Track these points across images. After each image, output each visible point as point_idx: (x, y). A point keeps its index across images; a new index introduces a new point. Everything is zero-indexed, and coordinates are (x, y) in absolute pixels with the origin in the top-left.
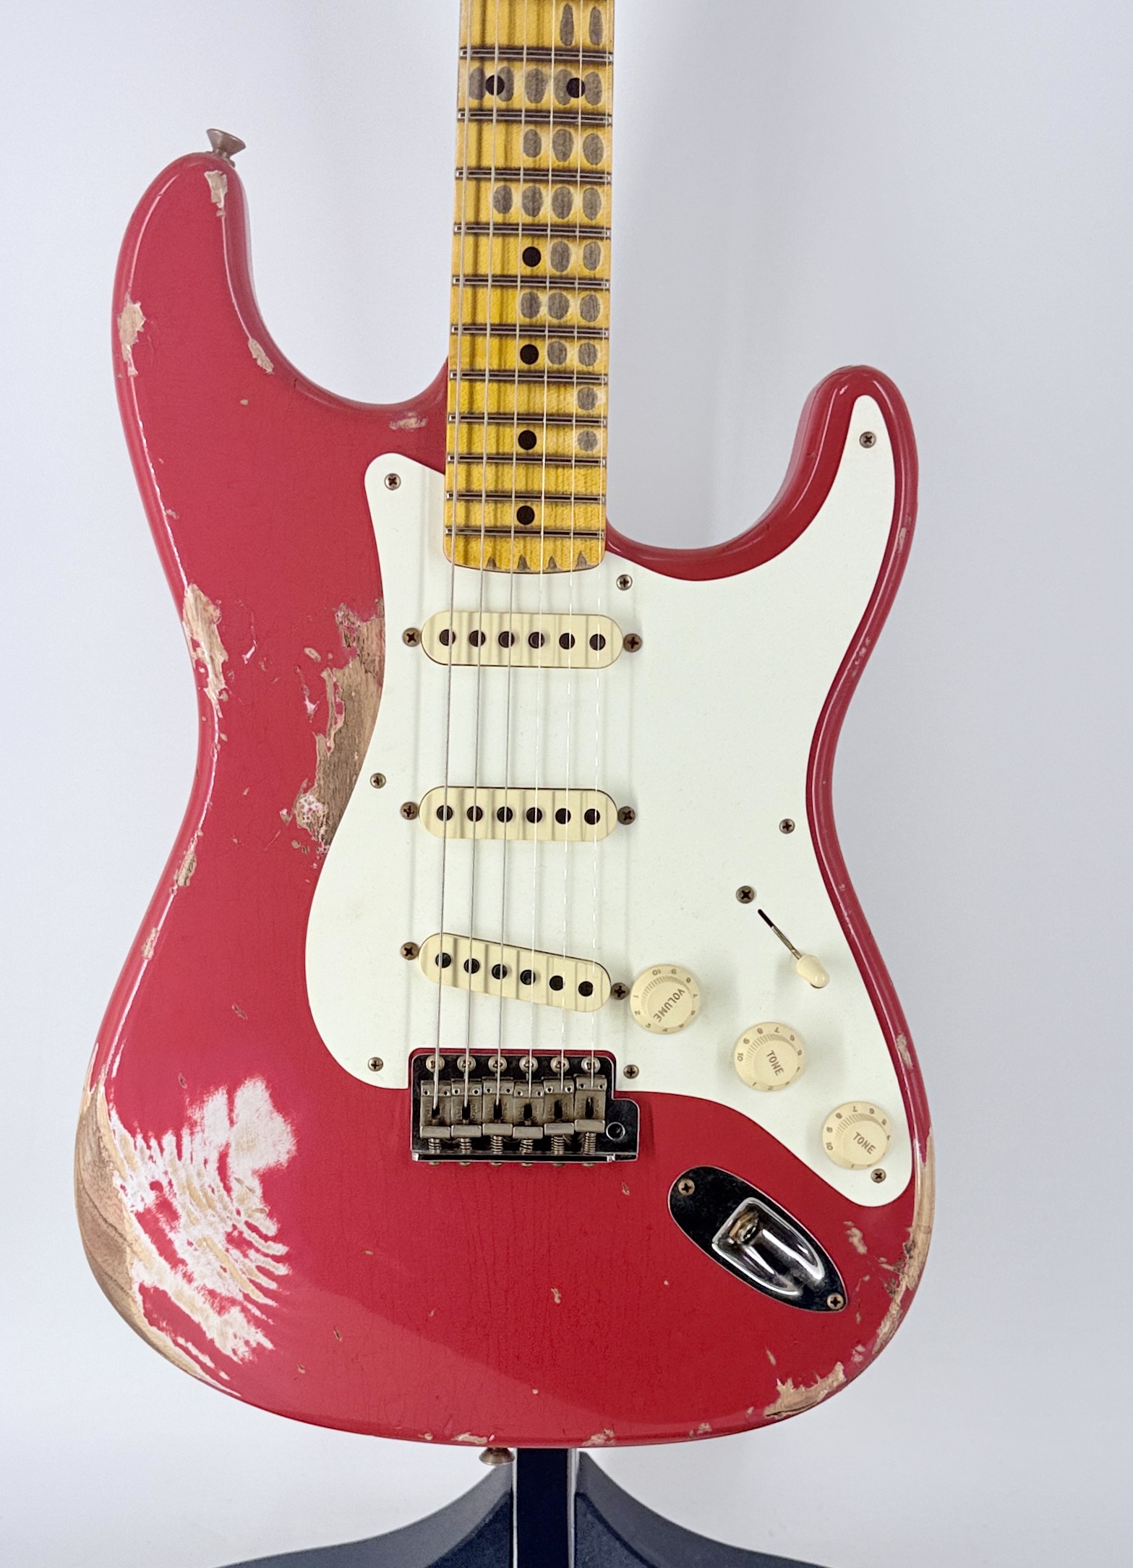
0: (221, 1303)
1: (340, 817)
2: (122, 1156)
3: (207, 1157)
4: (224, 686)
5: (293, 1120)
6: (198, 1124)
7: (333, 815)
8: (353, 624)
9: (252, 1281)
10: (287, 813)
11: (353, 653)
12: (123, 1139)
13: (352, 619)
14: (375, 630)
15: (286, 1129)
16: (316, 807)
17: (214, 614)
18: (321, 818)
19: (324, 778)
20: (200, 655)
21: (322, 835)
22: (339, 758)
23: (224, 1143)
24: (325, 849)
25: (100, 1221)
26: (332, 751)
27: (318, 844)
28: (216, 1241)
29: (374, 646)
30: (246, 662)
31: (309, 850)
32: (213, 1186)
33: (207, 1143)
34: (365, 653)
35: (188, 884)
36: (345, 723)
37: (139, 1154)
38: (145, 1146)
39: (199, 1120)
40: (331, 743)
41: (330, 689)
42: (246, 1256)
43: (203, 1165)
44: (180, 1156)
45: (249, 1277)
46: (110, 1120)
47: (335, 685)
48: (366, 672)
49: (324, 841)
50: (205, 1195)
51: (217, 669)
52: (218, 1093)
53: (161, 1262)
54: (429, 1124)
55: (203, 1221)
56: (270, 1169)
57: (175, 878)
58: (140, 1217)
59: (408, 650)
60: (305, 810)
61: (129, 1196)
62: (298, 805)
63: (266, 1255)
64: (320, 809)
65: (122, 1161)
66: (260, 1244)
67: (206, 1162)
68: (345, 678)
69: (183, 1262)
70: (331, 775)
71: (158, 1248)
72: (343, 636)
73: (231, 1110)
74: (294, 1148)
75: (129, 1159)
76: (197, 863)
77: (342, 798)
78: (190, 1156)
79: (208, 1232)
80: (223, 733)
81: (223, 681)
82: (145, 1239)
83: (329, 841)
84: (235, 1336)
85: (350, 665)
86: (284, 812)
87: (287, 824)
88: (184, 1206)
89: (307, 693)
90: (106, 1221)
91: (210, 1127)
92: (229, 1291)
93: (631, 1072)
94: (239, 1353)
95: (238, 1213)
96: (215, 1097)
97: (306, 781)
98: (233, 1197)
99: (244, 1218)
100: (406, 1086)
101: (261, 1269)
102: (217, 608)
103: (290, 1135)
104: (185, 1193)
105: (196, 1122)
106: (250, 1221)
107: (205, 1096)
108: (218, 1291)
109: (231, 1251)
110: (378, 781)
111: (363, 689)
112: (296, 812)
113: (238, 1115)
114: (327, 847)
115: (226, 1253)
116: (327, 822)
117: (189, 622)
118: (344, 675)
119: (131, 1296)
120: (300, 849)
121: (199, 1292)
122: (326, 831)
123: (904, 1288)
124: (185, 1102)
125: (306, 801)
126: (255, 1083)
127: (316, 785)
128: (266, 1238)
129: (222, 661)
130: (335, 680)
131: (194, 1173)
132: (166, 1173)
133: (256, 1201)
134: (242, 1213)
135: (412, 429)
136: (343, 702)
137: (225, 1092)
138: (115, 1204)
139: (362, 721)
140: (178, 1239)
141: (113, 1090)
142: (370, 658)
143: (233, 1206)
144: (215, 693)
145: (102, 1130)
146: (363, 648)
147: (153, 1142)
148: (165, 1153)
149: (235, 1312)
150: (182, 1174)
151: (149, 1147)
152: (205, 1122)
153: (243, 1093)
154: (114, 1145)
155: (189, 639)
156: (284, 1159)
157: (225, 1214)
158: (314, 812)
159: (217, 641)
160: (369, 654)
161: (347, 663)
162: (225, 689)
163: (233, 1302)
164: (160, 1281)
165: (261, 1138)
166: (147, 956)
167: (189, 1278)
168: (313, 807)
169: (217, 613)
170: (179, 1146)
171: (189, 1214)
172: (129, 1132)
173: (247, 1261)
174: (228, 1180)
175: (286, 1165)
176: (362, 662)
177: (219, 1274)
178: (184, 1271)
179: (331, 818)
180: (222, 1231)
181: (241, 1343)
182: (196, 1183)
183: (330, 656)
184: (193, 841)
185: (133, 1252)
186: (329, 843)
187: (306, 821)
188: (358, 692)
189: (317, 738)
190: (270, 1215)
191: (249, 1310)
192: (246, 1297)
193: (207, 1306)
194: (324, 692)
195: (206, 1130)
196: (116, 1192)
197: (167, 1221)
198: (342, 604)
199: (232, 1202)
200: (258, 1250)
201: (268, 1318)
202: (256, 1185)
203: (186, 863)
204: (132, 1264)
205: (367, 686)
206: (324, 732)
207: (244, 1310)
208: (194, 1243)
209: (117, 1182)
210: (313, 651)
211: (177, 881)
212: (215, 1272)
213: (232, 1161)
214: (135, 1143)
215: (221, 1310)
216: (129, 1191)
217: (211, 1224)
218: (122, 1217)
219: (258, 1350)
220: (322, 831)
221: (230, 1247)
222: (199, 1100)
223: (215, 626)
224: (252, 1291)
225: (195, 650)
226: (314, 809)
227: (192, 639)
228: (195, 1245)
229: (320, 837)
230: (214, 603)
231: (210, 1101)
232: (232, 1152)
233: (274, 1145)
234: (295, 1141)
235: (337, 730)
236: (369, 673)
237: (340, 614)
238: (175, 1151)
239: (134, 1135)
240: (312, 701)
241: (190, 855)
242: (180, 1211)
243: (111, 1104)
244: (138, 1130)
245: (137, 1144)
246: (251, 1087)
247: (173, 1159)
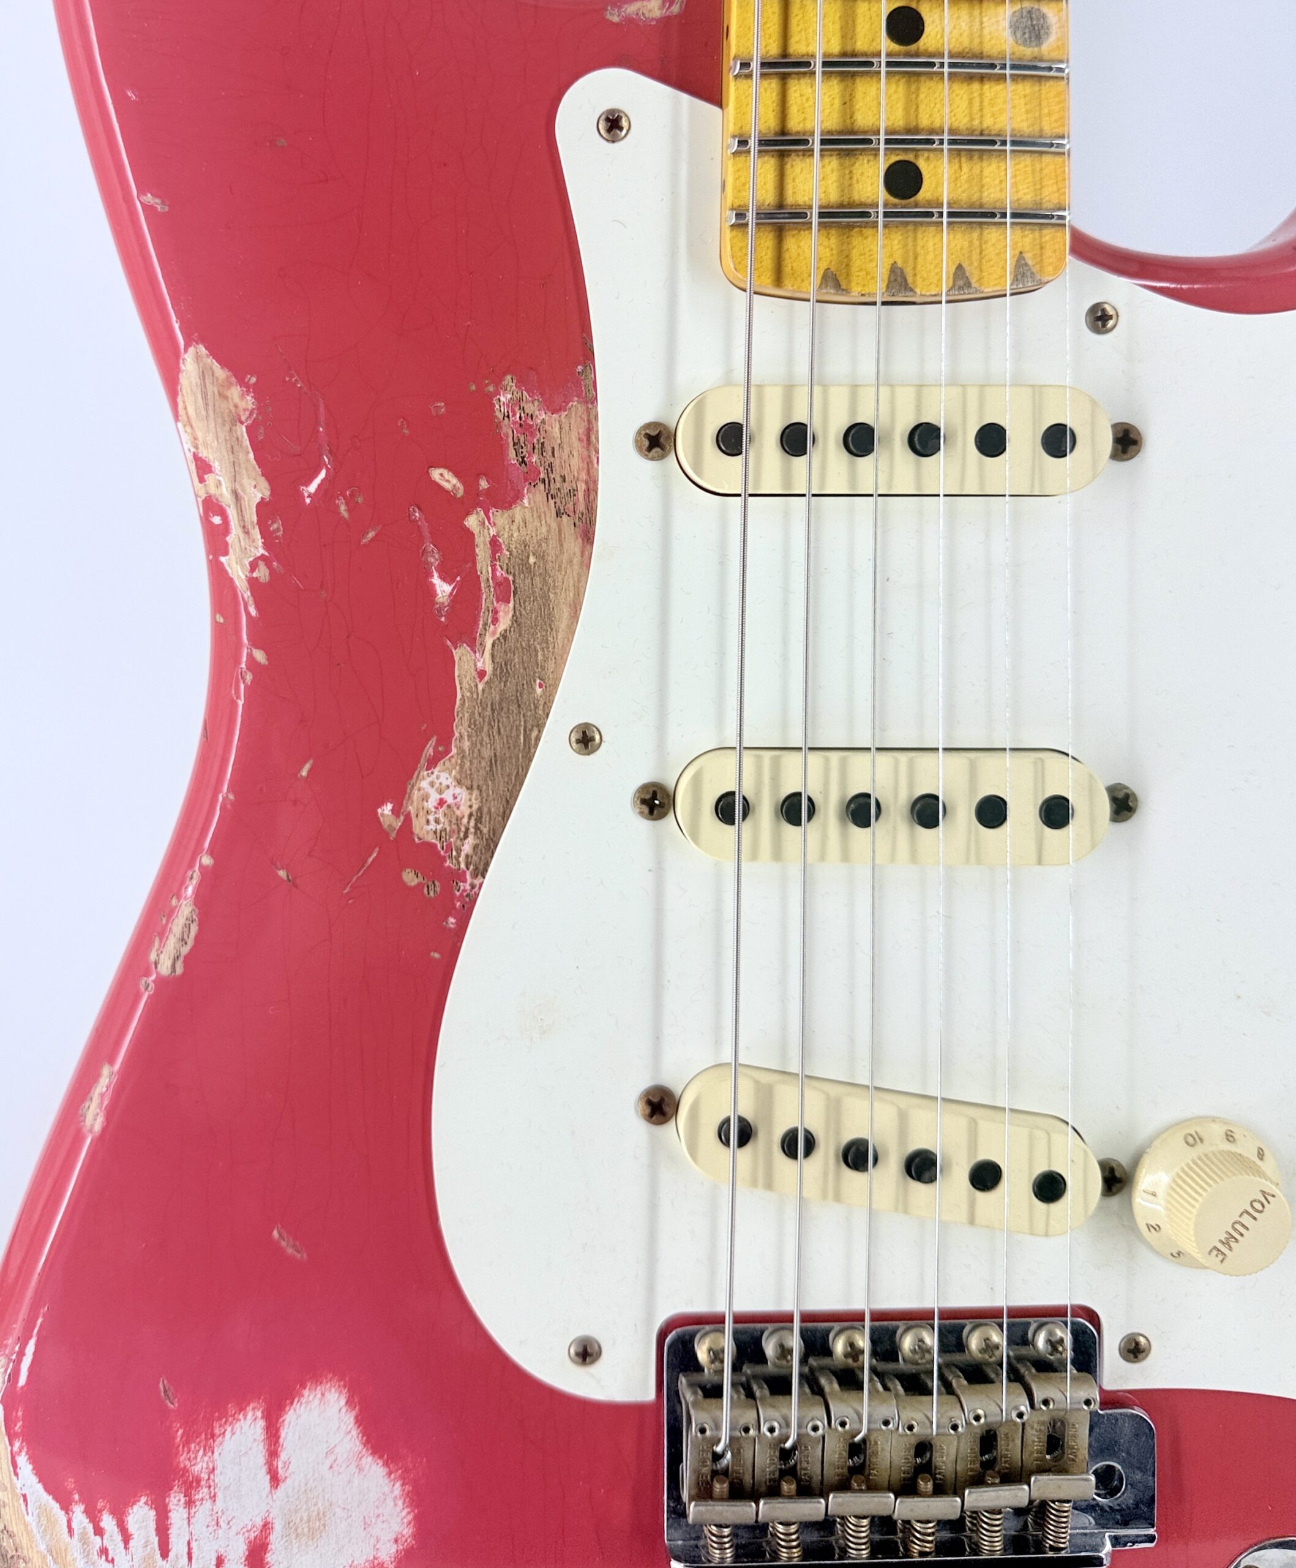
1: (505, 816)
2: (41, 1548)
3: (222, 1551)
4: (261, 551)
5: (406, 1471)
6: (203, 1483)
7: (489, 812)
8: (532, 413)
10: (393, 811)
11: (532, 477)
12: (43, 1509)
13: (530, 408)
14: (577, 429)
15: (392, 1491)
17: (242, 405)
18: (465, 820)
19: (469, 737)
20: (213, 490)
21: (467, 856)
22: (502, 692)
23: (259, 1523)
24: (473, 886)
26: (486, 678)
27: (460, 876)
29: (575, 462)
30: (308, 501)
31: (438, 889)
33: (222, 1523)
34: (556, 476)
35: (179, 970)
36: (515, 619)
37: (79, 1545)
38: (90, 1528)
39: (204, 1476)
40: (485, 662)
41: (482, 553)
44: (165, 1552)
46: (16, 1474)
47: (494, 543)
48: (559, 514)
49: (471, 867)
51: (247, 517)
52: (245, 1418)
54: (704, 1493)
57: (153, 957)
59: (646, 468)
60: (431, 804)
62: (416, 795)
64: (464, 800)
65: (44, 1558)
67: (220, 1560)
68: (514, 527)
70: (486, 729)
72: (511, 444)
73: (273, 1453)
74: (407, 1531)
75: (58, 1554)
76: (200, 925)
77: (509, 775)
78: (186, 1550)
80: (257, 648)
81: (260, 542)
83: (481, 868)
85: (526, 501)
86: (387, 809)
87: (393, 835)
89: (434, 559)
91: (227, 1488)
93: (1134, 1350)
96: (238, 1425)
97: (433, 741)
100: (650, 1395)
102: (248, 392)
103: (400, 1503)
105: (198, 1480)
107: (216, 1425)
110: (586, 739)
111: (551, 548)
112: (412, 809)
113: (287, 1464)
114: (477, 882)
116: (476, 828)
117: (189, 423)
118: (513, 522)
120: (419, 886)
122: (475, 847)
124: (174, 1438)
125: (432, 784)
126: (323, 1395)
127: (454, 751)
129: (258, 499)
130: (493, 532)
135: (652, 19)
136: (511, 578)
137: (259, 1414)
139: (550, 615)
141: (20, 1413)
142: (566, 487)
144: (242, 566)
145: (1, 1495)
146: (551, 465)
147: (108, 1522)
148: (132, 1543)
151: (99, 1531)
152: (218, 1478)
153: (299, 1417)
154: (26, 1525)
155: (190, 456)
158: (449, 806)
159: (248, 460)
160: (564, 476)
161: (518, 497)
162: (262, 557)
165: (338, 1510)
166: (92, 1126)
168: (448, 796)
169: (249, 402)
170: (163, 1530)
172: (57, 1499)
175: (391, 1566)
176: (550, 496)
179: (485, 818)
183: (484, 484)
184: (191, 878)
186: (481, 871)
187: (433, 826)
188: (541, 557)
189: (457, 654)
194: (471, 557)
195: (220, 1496)
198: (509, 377)
203: (177, 926)
205: (561, 543)
206: (473, 643)
210: (448, 475)
211: (156, 964)
213: (273, 1558)
214: (69, 1522)
220: (467, 848)
223: (244, 429)
225: (202, 480)
226: (450, 800)
227: (196, 458)
229: (462, 859)
230: (242, 382)
231: (228, 1434)
232: (275, 1538)
233: (366, 1525)
234: (410, 1517)
235: (498, 635)
236: (565, 517)
237: (506, 398)
238: (155, 1540)
239: (66, 1507)
240: (446, 578)
241: (185, 909)
243: (17, 1444)
244: (76, 1497)
245: (74, 1525)
246: (317, 1401)
247: (151, 1557)
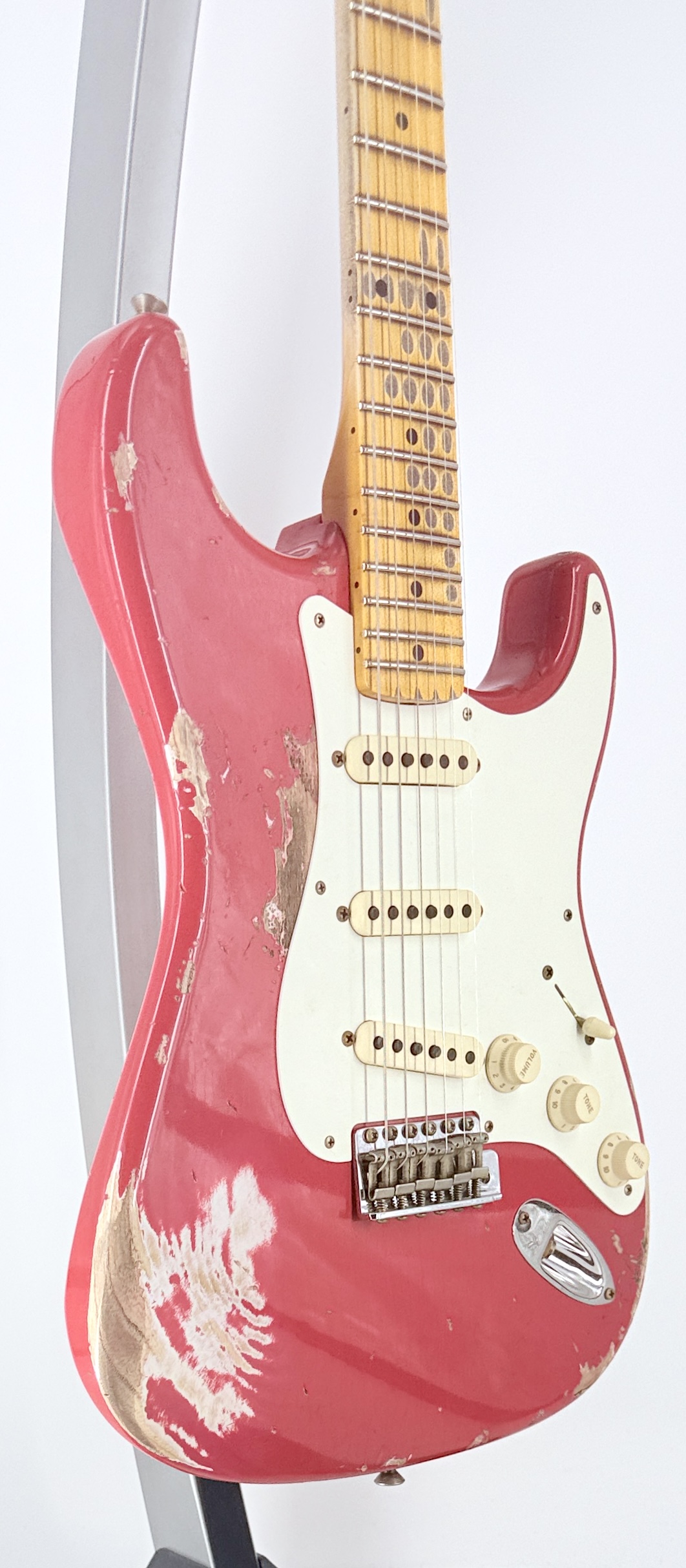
0: (215, 1380)
1: (295, 923)
2: (148, 1254)
3: (213, 1245)
4: (208, 804)
5: (275, 1202)
6: (207, 1215)
7: (289, 920)
8: (296, 747)
9: (244, 1355)
10: (259, 920)
11: (297, 774)
12: (149, 1235)
13: (295, 743)
14: (311, 752)
15: (270, 1212)
16: (278, 914)
17: (200, 737)
18: (281, 924)
19: (281, 887)
21: (283, 940)
22: (290, 869)
23: (226, 1230)
24: (286, 953)
25: (125, 1322)
26: (285, 862)
27: (280, 948)
28: (219, 1323)
29: (311, 767)
30: (223, 782)
31: (274, 953)
32: (218, 1271)
33: (214, 1232)
34: (304, 773)
36: (294, 836)
37: (162, 1251)
38: (167, 1241)
39: (207, 1212)
40: (285, 856)
41: (282, 807)
42: (241, 1332)
43: (211, 1253)
44: (194, 1248)
45: (243, 1352)
46: (140, 1221)
47: (285, 803)
48: (306, 791)
49: (284, 945)
50: (212, 1280)
51: (203, 789)
52: (221, 1183)
53: (173, 1353)
55: (210, 1306)
56: (260, 1249)
57: (178, 986)
58: (160, 1312)
59: (336, 771)
60: (270, 917)
61: (152, 1292)
62: (265, 913)
63: (256, 1328)
64: (279, 914)
65: (149, 1260)
66: (252, 1319)
67: (213, 1249)
68: (292, 796)
69: (190, 1348)
70: (286, 885)
71: (171, 1340)
72: (289, 759)
73: (230, 1200)
74: (275, 1227)
75: (154, 1257)
76: (196, 971)
77: (295, 906)
78: (201, 1246)
79: (213, 1315)
80: (209, 848)
81: (208, 800)
82: (162, 1331)
83: (287, 944)
84: (224, 1412)
85: (295, 784)
86: (256, 919)
88: (195, 1294)
89: (267, 810)
90: (129, 1321)
91: (214, 1217)
92: (225, 1368)
93: (489, 1127)
94: (224, 1429)
95: (237, 1293)
96: (218, 1188)
97: (270, 889)
98: (233, 1279)
99: (241, 1297)
100: (350, 1158)
101: (253, 1343)
102: (201, 732)
103: (272, 1215)
104: (197, 1282)
105: (205, 1213)
106: (246, 1299)
107: (212, 1188)
108: (216, 1370)
109: (229, 1330)
110: (321, 888)
111: (305, 806)
112: (264, 919)
113: (235, 1202)
114: (286, 951)
115: (226, 1333)
116: (285, 928)
118: (291, 793)
119: (137, 1393)
121: (200, 1375)
122: (285, 935)
124: (198, 1196)
125: (270, 909)
126: (246, 1171)
127: (276, 894)
128: (256, 1312)
129: (206, 781)
130: (285, 797)
131: (204, 1262)
132: (183, 1265)
133: (250, 1280)
134: (240, 1293)
135: (328, 576)
136: (291, 818)
137: (226, 1183)
138: (139, 1303)
139: (306, 835)
140: (188, 1327)
141: (142, 1192)
142: (309, 778)
143: (233, 1287)
144: (202, 811)
145: (134, 1232)
146: (303, 769)
147: (174, 1238)
148: (182, 1246)
149: (228, 1389)
150: (195, 1264)
151: (170, 1243)
152: (212, 1212)
153: (239, 1182)
154: (143, 1245)
156: (269, 1238)
157: (227, 1296)
158: (276, 918)
159: (202, 763)
160: (307, 774)
161: (292, 782)
162: (209, 807)
163: (227, 1378)
164: (168, 1371)
165: (252, 1222)
167: (193, 1363)
168: (275, 914)
169: (202, 736)
170: (193, 1238)
171: (200, 1300)
172: (155, 1230)
173: (241, 1337)
174: (230, 1264)
175: (270, 1243)
176: (303, 782)
177: (219, 1355)
178: (190, 1357)
179: (288, 923)
180: (224, 1312)
181: (228, 1416)
182: (206, 1271)
183: (281, 776)
184: (192, 951)
185: (149, 1348)
186: (288, 946)
187: (271, 927)
188: (301, 809)
189: (275, 851)
190: (260, 1291)
191: (239, 1383)
192: (239, 1371)
193: (205, 1386)
194: (279, 810)
195: (213, 1220)
196: (141, 1290)
197: (182, 1311)
198: (288, 729)
199: (232, 1284)
200: (250, 1325)
201: (253, 1387)
202: (249, 1263)
203: (188, 972)
204: (146, 1360)
205: (307, 803)
206: (280, 845)
207: (236, 1384)
208: (201, 1328)
209: (143, 1280)
210: (270, 772)
211: (181, 990)
212: (216, 1353)
213: (231, 1245)
214: (159, 1239)
215: (216, 1388)
216: (152, 1288)
217: (216, 1307)
218: (144, 1315)
219: (241, 1422)
220: (283, 936)
221: (229, 1326)
222: (206, 1194)
223: (200, 748)
224: (244, 1365)
225: (179, 772)
226: (276, 916)
228: (202, 1331)
229: (282, 942)
230: (199, 727)
231: (215, 1192)
232: (232, 1236)
233: (262, 1226)
234: (276, 1222)
235: (288, 843)
236: (309, 792)
237: (288, 739)
238: (190, 1243)
239: (158, 1234)
240: (271, 818)
241: (190, 965)
242: (193, 1300)
243: (141, 1206)
244: (162, 1228)
245: (161, 1242)
246: (244, 1174)
247: (188, 1251)
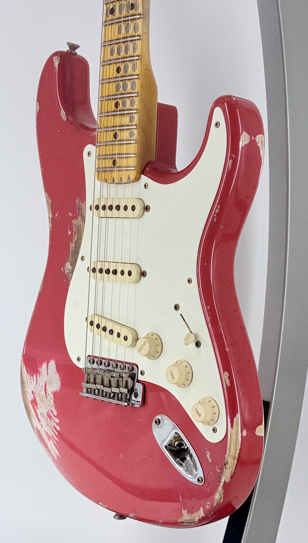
0: (48, 436)
1: (74, 270)
5: (61, 376)
7: (72, 270)
8: (80, 204)
9: (53, 431)
11: (80, 214)
12: (26, 375)
13: (80, 202)
14: (85, 206)
15: (59, 379)
16: (70, 267)
17: (50, 202)
18: (70, 271)
19: (71, 257)
22: (75, 250)
23: (46, 381)
26: (74, 248)
27: (69, 280)
28: (45, 415)
29: (85, 212)
30: (56, 217)
31: (67, 282)
32: (43, 395)
33: (42, 380)
35: (41, 292)
36: (77, 238)
37: (29, 381)
39: (41, 372)
40: (74, 245)
41: (74, 226)
42: (51, 422)
45: (52, 429)
48: (82, 221)
49: (70, 278)
50: (42, 398)
51: (50, 220)
55: (42, 407)
56: (55, 392)
58: (31, 403)
59: (91, 212)
60: (67, 268)
61: (29, 395)
62: (65, 266)
63: (55, 422)
65: (26, 383)
66: (53, 418)
67: (42, 386)
69: (40, 420)
70: (73, 257)
71: (35, 415)
72: (78, 208)
73: (47, 370)
74: (60, 386)
75: (28, 383)
76: (43, 285)
77: (75, 264)
78: (39, 384)
79: (43, 411)
80: (51, 241)
81: (51, 224)
82: (33, 410)
85: (79, 218)
86: (62, 268)
87: (63, 273)
88: (38, 401)
89: (69, 228)
91: (43, 374)
92: (49, 433)
93: (142, 373)
95: (49, 406)
96: (44, 364)
97: (67, 258)
98: (48, 400)
101: (54, 427)
102: (50, 200)
103: (60, 381)
104: (38, 396)
106: (51, 409)
110: (82, 259)
111: (81, 225)
112: (65, 269)
113: (49, 372)
114: (71, 280)
115: (47, 419)
116: (72, 273)
118: (77, 221)
120: (65, 281)
121: (44, 432)
122: (71, 275)
123: (223, 481)
124: (38, 365)
125: (67, 265)
126: (52, 361)
127: (70, 260)
128: (55, 416)
129: (51, 217)
130: (75, 223)
131: (40, 390)
132: (34, 388)
133: (52, 402)
136: (77, 231)
137: (46, 363)
139: (81, 238)
140: (39, 412)
141: (24, 358)
142: (84, 216)
145: (22, 371)
146: (81, 212)
147: (32, 377)
148: (34, 382)
150: (37, 389)
151: (31, 379)
153: (50, 364)
154: (25, 377)
156: (58, 389)
157: (46, 405)
158: (69, 269)
159: (50, 211)
160: (83, 214)
162: (51, 227)
163: (50, 437)
165: (54, 380)
167: (42, 426)
170: (37, 380)
171: (40, 404)
174: (47, 394)
175: (59, 391)
176: (82, 217)
177: (47, 426)
178: (41, 424)
180: (46, 411)
182: (40, 393)
183: (74, 215)
187: (67, 272)
188: (80, 227)
189: (70, 243)
190: (55, 408)
191: (54, 441)
194: (73, 228)
195: (42, 376)
197: (36, 405)
198: (78, 197)
199: (47, 402)
200: (53, 420)
201: (57, 445)
202: (52, 396)
206: (72, 241)
210: (71, 214)
213: (47, 387)
216: (29, 393)
217: (44, 408)
218: (28, 402)
221: (48, 417)
222: (41, 365)
223: (50, 206)
224: (54, 435)
228: (42, 415)
230: (50, 198)
231: (43, 366)
232: (47, 384)
233: (56, 384)
234: (61, 383)
235: (75, 241)
237: (77, 201)
238: (36, 382)
239: (28, 375)
240: (70, 231)
243: (24, 363)
